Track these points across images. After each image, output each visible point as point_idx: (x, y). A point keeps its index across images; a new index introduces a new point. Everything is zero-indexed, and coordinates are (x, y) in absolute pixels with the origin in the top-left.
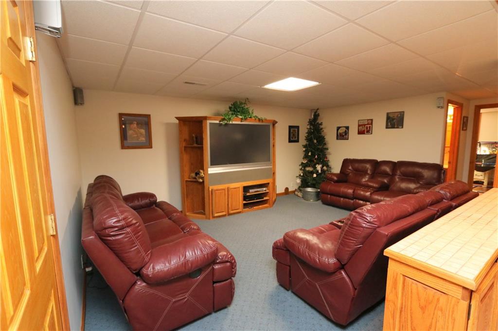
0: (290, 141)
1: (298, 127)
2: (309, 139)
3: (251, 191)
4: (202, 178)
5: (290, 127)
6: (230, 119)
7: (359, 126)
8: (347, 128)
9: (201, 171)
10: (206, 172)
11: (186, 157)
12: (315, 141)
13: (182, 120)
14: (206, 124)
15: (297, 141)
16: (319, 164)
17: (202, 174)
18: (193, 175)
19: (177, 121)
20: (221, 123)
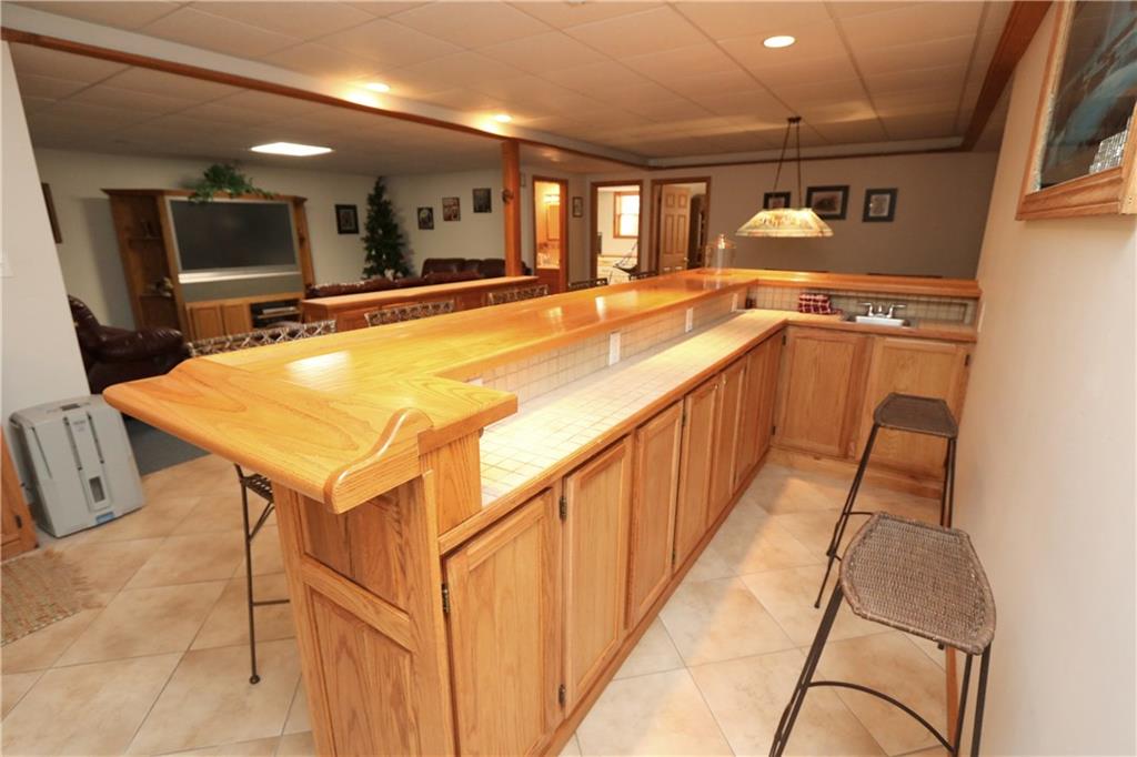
0: (341, 231)
1: (354, 208)
2: (371, 229)
3: (266, 311)
4: (171, 291)
5: (338, 208)
6: (208, 195)
7: (445, 207)
8: (431, 210)
9: (167, 279)
10: (175, 280)
11: (134, 258)
12: (380, 232)
13: (117, 196)
14: (164, 203)
15: (356, 231)
16: (389, 269)
17: (169, 284)
18: (153, 287)
19: (106, 197)
20: (193, 200)
